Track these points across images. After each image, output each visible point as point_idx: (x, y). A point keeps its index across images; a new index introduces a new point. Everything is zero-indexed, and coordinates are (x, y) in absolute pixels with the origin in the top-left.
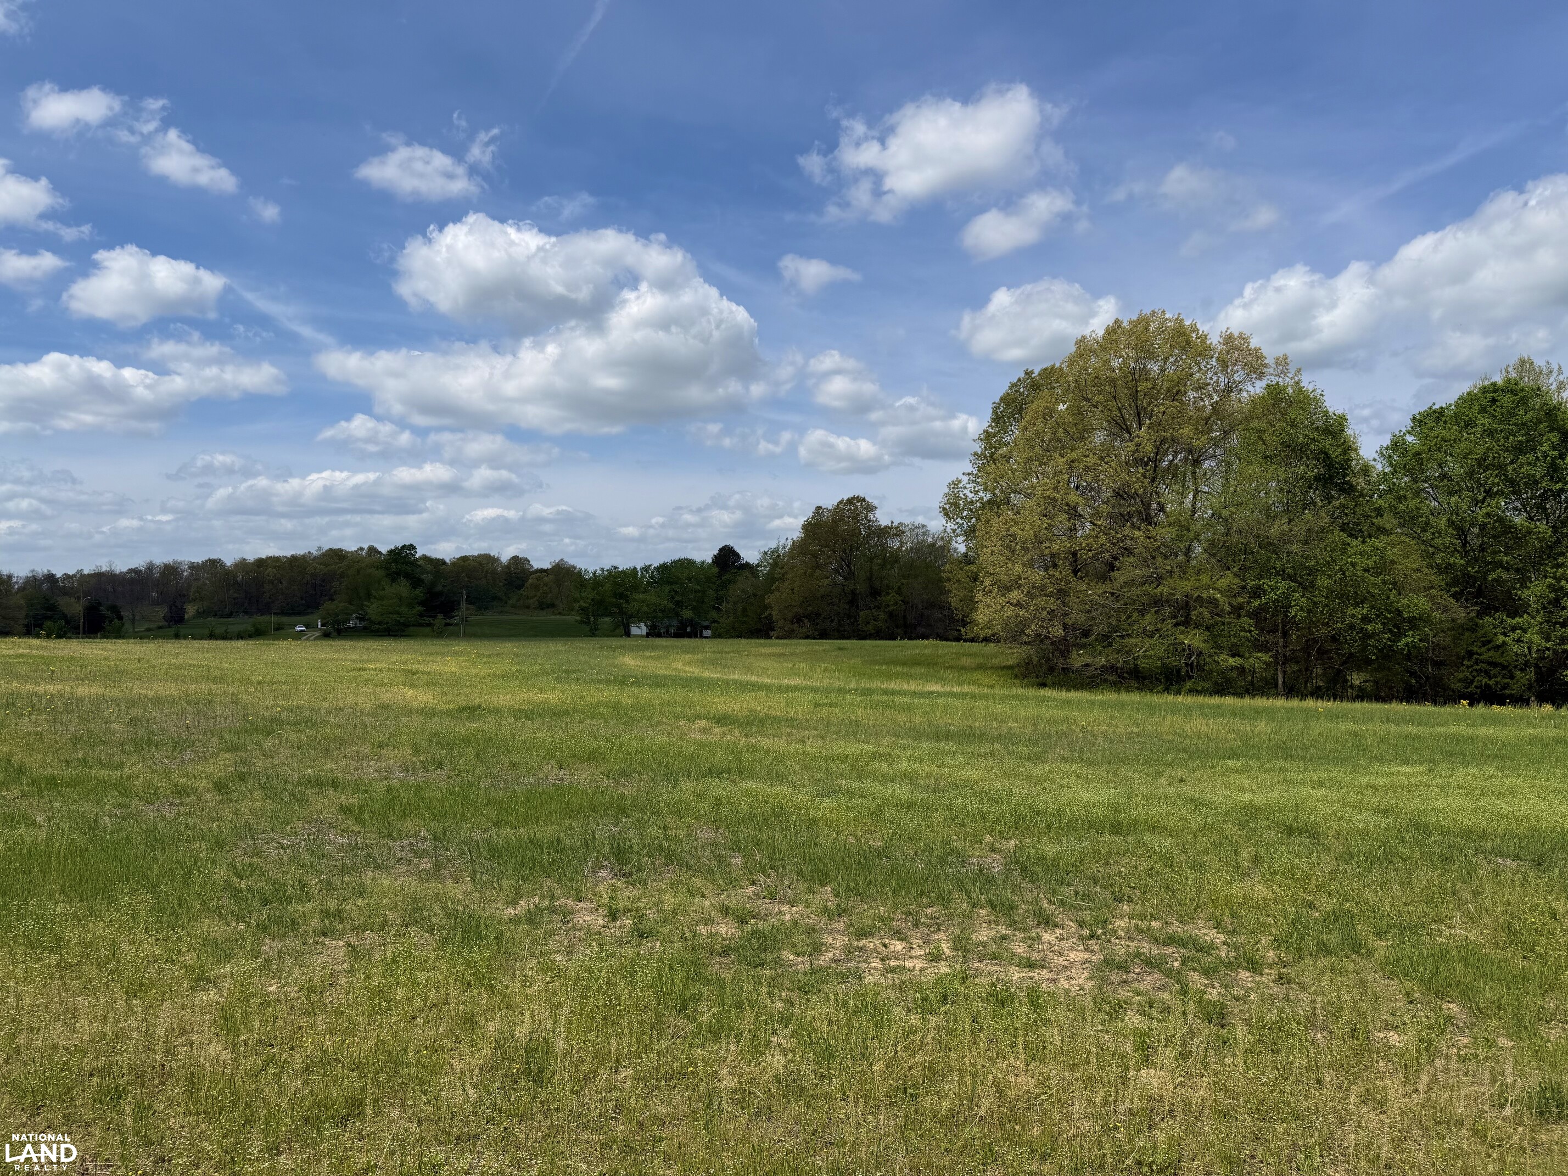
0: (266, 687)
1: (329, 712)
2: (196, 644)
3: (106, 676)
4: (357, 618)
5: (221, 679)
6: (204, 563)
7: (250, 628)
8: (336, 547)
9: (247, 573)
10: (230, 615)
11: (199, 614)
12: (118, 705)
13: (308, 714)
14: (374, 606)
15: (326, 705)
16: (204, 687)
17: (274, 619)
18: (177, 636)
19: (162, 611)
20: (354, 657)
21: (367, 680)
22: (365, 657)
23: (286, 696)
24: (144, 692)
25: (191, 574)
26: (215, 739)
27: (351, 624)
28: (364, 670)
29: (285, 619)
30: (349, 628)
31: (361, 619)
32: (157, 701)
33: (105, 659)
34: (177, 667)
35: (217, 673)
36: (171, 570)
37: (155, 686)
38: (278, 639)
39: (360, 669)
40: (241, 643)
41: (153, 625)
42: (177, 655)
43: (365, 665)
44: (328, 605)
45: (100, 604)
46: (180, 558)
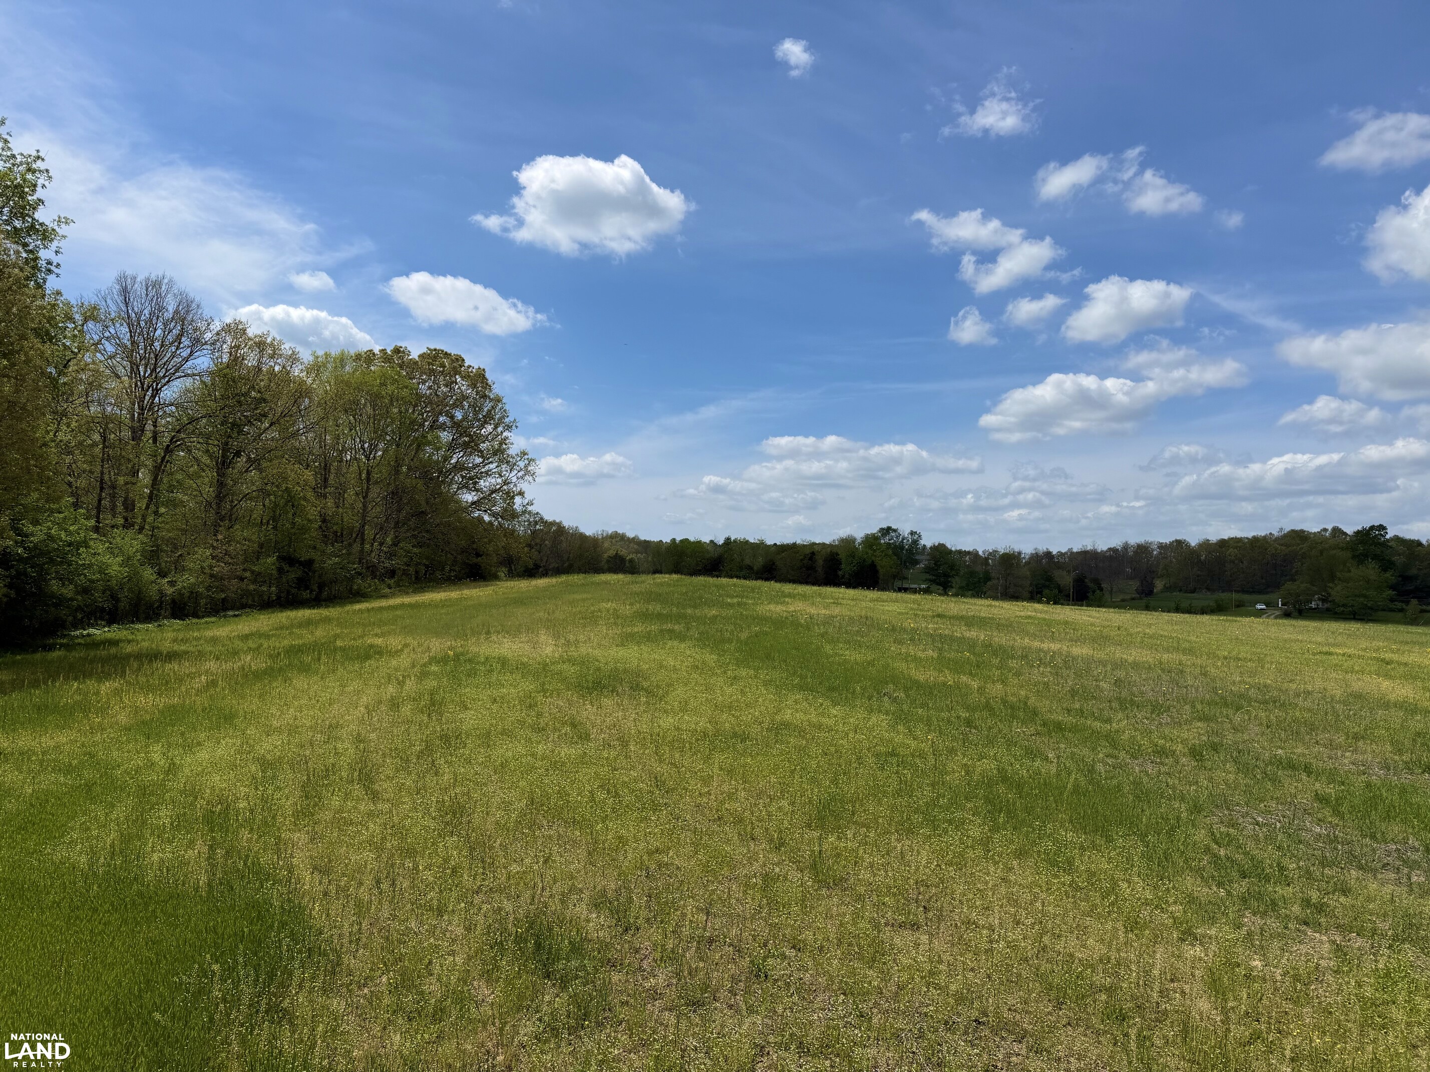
0: (1232, 663)
1: (1298, 695)
2: (1166, 616)
3: (1094, 640)
4: (1319, 599)
5: (1190, 651)
6: (1171, 543)
7: (1212, 604)
8: (1298, 528)
9: (1210, 553)
10: (1193, 592)
11: (1167, 589)
12: (1104, 666)
13: (1275, 693)
14: (1339, 588)
15: (1293, 686)
16: (1175, 657)
17: (1234, 596)
18: (1147, 608)
19: (1134, 585)
20: (1319, 639)
21: (1336, 665)
22: (1331, 640)
23: (1253, 674)
24: (1125, 656)
25: (1160, 553)
26: (1187, 707)
27: (1313, 605)
28: (1330, 654)
29: (1246, 597)
30: (1311, 608)
31: (1324, 601)
32: (1136, 665)
33: (1092, 625)
34: (1151, 637)
35: (1187, 645)
36: (1143, 549)
37: (1134, 653)
38: (1241, 615)
39: (1326, 653)
40: (1206, 618)
41: (1128, 597)
42: (1150, 626)
43: (1332, 650)
44: (1289, 586)
45: (1085, 577)
46: (1150, 539)
